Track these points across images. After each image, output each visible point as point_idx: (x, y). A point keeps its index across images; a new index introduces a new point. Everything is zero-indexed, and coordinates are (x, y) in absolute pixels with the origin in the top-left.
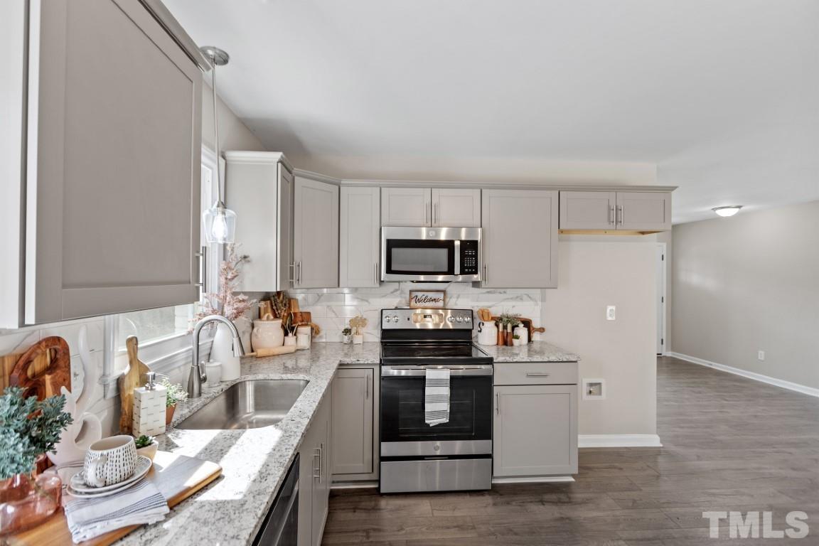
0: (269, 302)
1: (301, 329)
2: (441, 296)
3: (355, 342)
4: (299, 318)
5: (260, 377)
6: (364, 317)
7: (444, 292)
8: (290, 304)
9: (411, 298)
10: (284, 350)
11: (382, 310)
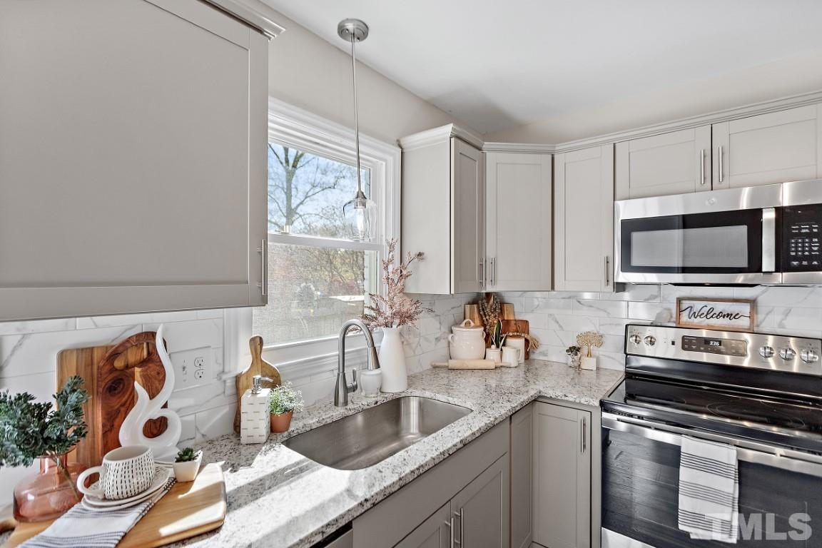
0: (475, 306)
1: (509, 341)
2: (746, 309)
3: (583, 366)
4: (513, 327)
5: (428, 394)
6: (601, 332)
7: (753, 302)
8: (502, 309)
9: (680, 311)
10: (483, 364)
11: (627, 326)
